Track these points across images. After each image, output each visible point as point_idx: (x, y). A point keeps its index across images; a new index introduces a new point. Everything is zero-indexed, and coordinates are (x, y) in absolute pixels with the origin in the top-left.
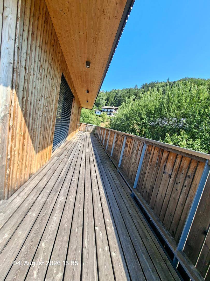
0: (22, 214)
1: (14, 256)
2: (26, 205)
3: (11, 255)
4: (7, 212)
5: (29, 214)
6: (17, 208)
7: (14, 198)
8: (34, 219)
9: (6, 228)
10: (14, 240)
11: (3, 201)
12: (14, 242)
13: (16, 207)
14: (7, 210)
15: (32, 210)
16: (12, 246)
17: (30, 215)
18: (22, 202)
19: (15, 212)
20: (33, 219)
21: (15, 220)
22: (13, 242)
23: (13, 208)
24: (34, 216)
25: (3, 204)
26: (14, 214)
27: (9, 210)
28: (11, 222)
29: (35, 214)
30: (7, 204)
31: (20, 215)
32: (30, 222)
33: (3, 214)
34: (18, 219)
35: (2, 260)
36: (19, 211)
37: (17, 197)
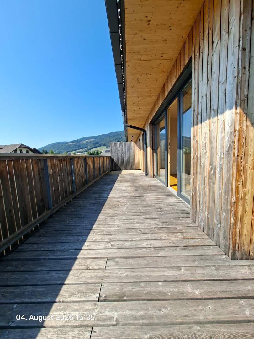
0: (231, 291)
1: (184, 319)
2: (249, 287)
3: (183, 315)
4: (220, 272)
5: (242, 302)
6: (233, 278)
7: (240, 265)
8: (240, 317)
9: (204, 286)
10: (198, 306)
11: (226, 258)
12: (197, 308)
13: (233, 276)
14: (222, 270)
15: (250, 303)
16: (191, 309)
17: (241, 305)
18: (245, 278)
19: (228, 280)
20: (240, 315)
21: (218, 289)
22: (195, 305)
23: (229, 274)
24: (245, 314)
25: (224, 261)
26: (224, 282)
27: (223, 271)
28: (214, 285)
29: (250, 314)
30: (227, 264)
31: (228, 290)
32: (232, 313)
33: (214, 270)
34: (222, 292)
35: (175, 307)
36: (232, 284)
37: (246, 267)
